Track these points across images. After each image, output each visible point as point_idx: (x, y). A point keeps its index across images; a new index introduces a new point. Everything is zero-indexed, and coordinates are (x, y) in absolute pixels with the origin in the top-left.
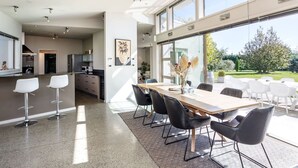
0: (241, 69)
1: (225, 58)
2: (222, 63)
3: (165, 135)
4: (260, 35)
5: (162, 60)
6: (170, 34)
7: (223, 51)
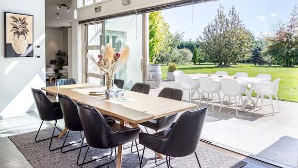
0: (200, 61)
1: (181, 47)
2: (177, 52)
3: (81, 161)
4: (221, 16)
5: (87, 48)
6: (97, 9)
7: (178, 37)
